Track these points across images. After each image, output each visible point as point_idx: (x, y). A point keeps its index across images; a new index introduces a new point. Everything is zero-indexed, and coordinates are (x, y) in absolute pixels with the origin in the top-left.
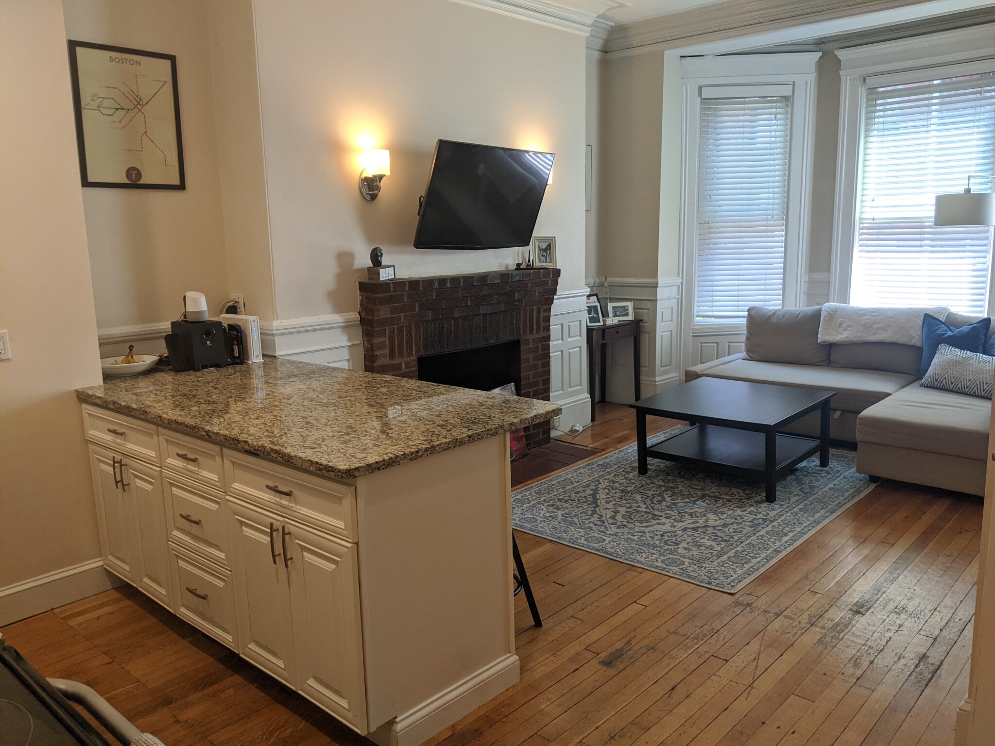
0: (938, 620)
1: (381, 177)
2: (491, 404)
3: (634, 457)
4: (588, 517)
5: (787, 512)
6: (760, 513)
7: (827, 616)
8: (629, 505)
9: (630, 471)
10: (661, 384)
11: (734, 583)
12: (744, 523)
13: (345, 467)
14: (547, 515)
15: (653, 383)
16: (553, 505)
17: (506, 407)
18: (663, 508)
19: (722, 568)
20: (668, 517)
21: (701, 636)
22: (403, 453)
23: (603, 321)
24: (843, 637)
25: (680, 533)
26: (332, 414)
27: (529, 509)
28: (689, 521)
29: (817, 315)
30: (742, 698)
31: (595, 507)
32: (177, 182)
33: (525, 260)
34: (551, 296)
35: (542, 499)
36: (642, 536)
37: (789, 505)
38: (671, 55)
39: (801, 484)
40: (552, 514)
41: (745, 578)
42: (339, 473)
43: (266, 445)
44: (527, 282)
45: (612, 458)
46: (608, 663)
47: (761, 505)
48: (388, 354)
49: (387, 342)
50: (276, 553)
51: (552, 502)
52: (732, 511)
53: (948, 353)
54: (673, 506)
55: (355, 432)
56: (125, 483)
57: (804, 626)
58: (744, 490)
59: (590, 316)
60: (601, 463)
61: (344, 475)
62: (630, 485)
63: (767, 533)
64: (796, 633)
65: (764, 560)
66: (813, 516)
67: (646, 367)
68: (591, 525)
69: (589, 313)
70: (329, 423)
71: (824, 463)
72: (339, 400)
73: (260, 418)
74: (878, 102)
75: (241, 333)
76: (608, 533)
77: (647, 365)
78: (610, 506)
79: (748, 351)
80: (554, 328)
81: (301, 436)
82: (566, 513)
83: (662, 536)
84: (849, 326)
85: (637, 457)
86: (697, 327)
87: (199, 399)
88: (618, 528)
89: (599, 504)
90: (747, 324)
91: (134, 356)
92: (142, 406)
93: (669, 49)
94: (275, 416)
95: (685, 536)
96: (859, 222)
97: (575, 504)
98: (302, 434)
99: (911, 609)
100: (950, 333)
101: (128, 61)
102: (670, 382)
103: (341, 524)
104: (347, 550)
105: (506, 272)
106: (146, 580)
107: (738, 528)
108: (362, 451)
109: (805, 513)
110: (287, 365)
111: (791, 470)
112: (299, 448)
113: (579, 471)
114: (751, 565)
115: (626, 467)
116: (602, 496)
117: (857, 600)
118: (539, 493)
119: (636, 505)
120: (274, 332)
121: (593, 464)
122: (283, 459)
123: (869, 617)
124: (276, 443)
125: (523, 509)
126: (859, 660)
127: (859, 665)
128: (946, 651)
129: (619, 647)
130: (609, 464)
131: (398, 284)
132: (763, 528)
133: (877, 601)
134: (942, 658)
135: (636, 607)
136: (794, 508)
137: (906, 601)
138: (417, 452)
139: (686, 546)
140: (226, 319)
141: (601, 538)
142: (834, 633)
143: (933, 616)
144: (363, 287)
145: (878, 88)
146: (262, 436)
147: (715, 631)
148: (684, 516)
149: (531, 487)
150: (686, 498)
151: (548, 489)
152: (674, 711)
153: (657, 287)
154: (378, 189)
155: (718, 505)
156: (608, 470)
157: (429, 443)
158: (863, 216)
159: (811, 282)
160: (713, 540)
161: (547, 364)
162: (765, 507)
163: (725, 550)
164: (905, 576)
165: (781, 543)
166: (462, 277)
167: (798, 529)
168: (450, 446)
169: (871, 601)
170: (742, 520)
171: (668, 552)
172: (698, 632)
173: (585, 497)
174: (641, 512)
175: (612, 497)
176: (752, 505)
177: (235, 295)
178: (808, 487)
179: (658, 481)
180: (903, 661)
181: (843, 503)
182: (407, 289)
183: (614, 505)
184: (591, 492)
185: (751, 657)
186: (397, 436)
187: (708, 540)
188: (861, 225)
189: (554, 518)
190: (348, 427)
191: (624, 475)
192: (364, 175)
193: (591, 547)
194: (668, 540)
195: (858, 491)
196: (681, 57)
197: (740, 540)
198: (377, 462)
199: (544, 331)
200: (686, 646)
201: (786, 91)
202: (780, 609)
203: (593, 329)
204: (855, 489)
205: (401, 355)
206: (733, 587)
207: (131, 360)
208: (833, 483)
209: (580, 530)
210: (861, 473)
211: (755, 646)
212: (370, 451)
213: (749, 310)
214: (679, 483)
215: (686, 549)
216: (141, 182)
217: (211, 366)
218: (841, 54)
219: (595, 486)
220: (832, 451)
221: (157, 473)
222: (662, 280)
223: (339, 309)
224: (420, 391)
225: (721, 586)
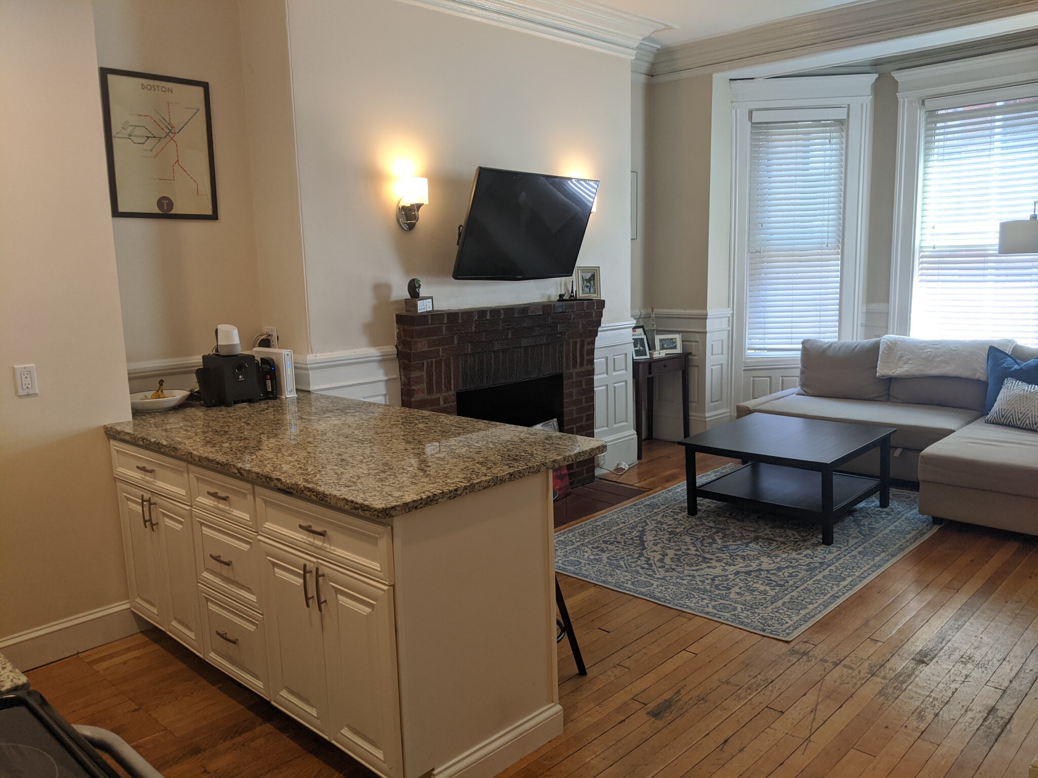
0: (1007, 670)
1: (419, 206)
2: (533, 440)
3: (683, 496)
4: (634, 560)
5: (845, 555)
6: (816, 557)
7: (888, 665)
8: (678, 548)
9: (679, 511)
10: (711, 420)
11: (789, 630)
12: (799, 567)
13: (381, 506)
14: (592, 557)
15: (704, 419)
16: (598, 547)
17: (548, 444)
18: (714, 550)
19: (776, 614)
20: (719, 561)
21: (755, 686)
22: (441, 491)
23: (650, 353)
24: (906, 688)
25: (732, 577)
26: (368, 451)
27: (573, 551)
28: (742, 565)
29: (876, 347)
30: (799, 752)
31: (642, 550)
32: (209, 212)
33: (568, 291)
34: (595, 328)
35: (586, 541)
36: (691, 580)
37: (847, 548)
38: (719, 79)
39: (860, 526)
40: (597, 557)
41: (801, 625)
42: (375, 512)
43: (299, 483)
44: (570, 313)
45: (660, 498)
46: (656, 714)
47: (818, 548)
48: (426, 389)
49: (425, 377)
50: (310, 596)
51: (596, 544)
52: (787, 554)
53: (1015, 388)
54: (724, 549)
55: (391, 469)
56: (153, 522)
57: (864, 676)
58: (799, 532)
59: (636, 348)
60: (648, 503)
61: (380, 515)
62: (679, 526)
63: (824, 577)
64: (856, 684)
65: (821, 606)
66: (873, 559)
67: (694, 402)
68: (638, 568)
69: (635, 346)
70: (365, 460)
71: (884, 503)
72: (375, 436)
73: (293, 455)
74: (938, 125)
75: (274, 367)
76: (656, 576)
77: (696, 401)
78: (658, 548)
79: (803, 385)
80: (599, 361)
81: (336, 473)
82: (610, 556)
83: (713, 580)
84: (910, 359)
85: (686, 497)
86: (749, 361)
87: (231, 435)
88: (667, 571)
89: (646, 546)
90: (801, 357)
91: (164, 391)
92: (172, 443)
93: (718, 72)
94: (309, 453)
95: (737, 580)
96: (919, 250)
97: (621, 546)
98: (337, 471)
99: (977, 658)
100: (1016, 367)
101: (160, 88)
102: (720, 418)
103: (376, 566)
104: (383, 592)
105: (549, 303)
106: (174, 623)
107: (793, 572)
108: (399, 490)
109: (864, 556)
110: (321, 400)
111: (849, 510)
112: (334, 486)
113: (625, 512)
114: (807, 611)
115: (675, 508)
116: (649, 538)
117: (920, 648)
118: (583, 534)
119: (686, 547)
120: (308, 366)
121: (639, 504)
122: (317, 497)
123: (933, 667)
124: (310, 480)
125: (566, 552)
126: (923, 713)
127: (924, 718)
128: (1015, 704)
129: (667, 698)
130: (657, 504)
131: (436, 316)
132: (820, 572)
133: (942, 649)
134: (1013, 711)
135: (685, 655)
136: (852, 551)
137: (972, 650)
138: (456, 490)
139: (738, 591)
140: (259, 352)
141: (649, 582)
142: (896, 684)
143: (1002, 666)
144: (400, 319)
145: (938, 110)
146: (296, 473)
147: (770, 681)
148: (736, 559)
149: (575, 528)
150: (738, 540)
151: (593, 530)
152: (726, 766)
153: (706, 318)
154: (416, 218)
155: (772, 547)
156: (655, 511)
157: (469, 481)
158: (923, 244)
159: (869, 314)
160: (766, 585)
161: (591, 399)
162: (822, 550)
163: (779, 595)
164: (972, 624)
165: (840, 588)
166: (503, 309)
167: (857, 574)
168: (490, 484)
169: (935, 650)
170: (798, 563)
171: (720, 597)
172: (753, 681)
173: (632, 539)
174: (691, 554)
175: (660, 539)
176: (807, 548)
177: (267, 329)
178: (867, 528)
179: (708, 522)
180: (970, 714)
181: (904, 545)
182: (446, 321)
183: (662, 548)
184: (638, 534)
185: (809, 708)
186: (436, 474)
187: (762, 584)
188: (922, 254)
189: (599, 561)
190: (384, 464)
191: (673, 516)
192: (401, 204)
193: (638, 592)
194: (720, 585)
195: (921, 534)
196: (731, 80)
197: (796, 585)
198: (414, 501)
199: (587, 365)
200: (739, 696)
201: (841, 114)
202: (838, 658)
203: (639, 363)
204: (917, 531)
205: (439, 390)
206: (788, 634)
207: (161, 396)
208: (894, 525)
209: (626, 574)
210: (923, 514)
211: (811, 697)
212: (407, 489)
213: (803, 343)
214: (730, 524)
215: (738, 594)
216: (173, 212)
217: (243, 402)
218: (899, 76)
219: (642, 527)
220: (893, 491)
221: (186, 512)
222: (711, 311)
223: (374, 343)
224: (459, 427)
225: (775, 633)
